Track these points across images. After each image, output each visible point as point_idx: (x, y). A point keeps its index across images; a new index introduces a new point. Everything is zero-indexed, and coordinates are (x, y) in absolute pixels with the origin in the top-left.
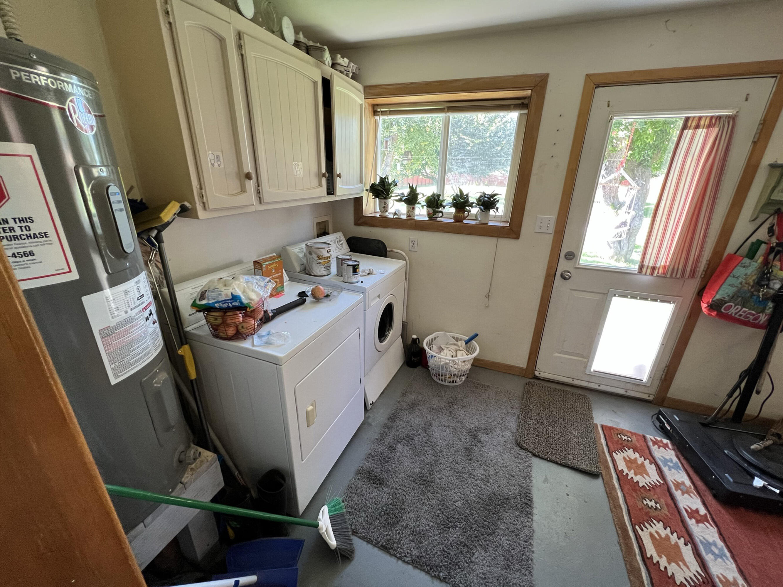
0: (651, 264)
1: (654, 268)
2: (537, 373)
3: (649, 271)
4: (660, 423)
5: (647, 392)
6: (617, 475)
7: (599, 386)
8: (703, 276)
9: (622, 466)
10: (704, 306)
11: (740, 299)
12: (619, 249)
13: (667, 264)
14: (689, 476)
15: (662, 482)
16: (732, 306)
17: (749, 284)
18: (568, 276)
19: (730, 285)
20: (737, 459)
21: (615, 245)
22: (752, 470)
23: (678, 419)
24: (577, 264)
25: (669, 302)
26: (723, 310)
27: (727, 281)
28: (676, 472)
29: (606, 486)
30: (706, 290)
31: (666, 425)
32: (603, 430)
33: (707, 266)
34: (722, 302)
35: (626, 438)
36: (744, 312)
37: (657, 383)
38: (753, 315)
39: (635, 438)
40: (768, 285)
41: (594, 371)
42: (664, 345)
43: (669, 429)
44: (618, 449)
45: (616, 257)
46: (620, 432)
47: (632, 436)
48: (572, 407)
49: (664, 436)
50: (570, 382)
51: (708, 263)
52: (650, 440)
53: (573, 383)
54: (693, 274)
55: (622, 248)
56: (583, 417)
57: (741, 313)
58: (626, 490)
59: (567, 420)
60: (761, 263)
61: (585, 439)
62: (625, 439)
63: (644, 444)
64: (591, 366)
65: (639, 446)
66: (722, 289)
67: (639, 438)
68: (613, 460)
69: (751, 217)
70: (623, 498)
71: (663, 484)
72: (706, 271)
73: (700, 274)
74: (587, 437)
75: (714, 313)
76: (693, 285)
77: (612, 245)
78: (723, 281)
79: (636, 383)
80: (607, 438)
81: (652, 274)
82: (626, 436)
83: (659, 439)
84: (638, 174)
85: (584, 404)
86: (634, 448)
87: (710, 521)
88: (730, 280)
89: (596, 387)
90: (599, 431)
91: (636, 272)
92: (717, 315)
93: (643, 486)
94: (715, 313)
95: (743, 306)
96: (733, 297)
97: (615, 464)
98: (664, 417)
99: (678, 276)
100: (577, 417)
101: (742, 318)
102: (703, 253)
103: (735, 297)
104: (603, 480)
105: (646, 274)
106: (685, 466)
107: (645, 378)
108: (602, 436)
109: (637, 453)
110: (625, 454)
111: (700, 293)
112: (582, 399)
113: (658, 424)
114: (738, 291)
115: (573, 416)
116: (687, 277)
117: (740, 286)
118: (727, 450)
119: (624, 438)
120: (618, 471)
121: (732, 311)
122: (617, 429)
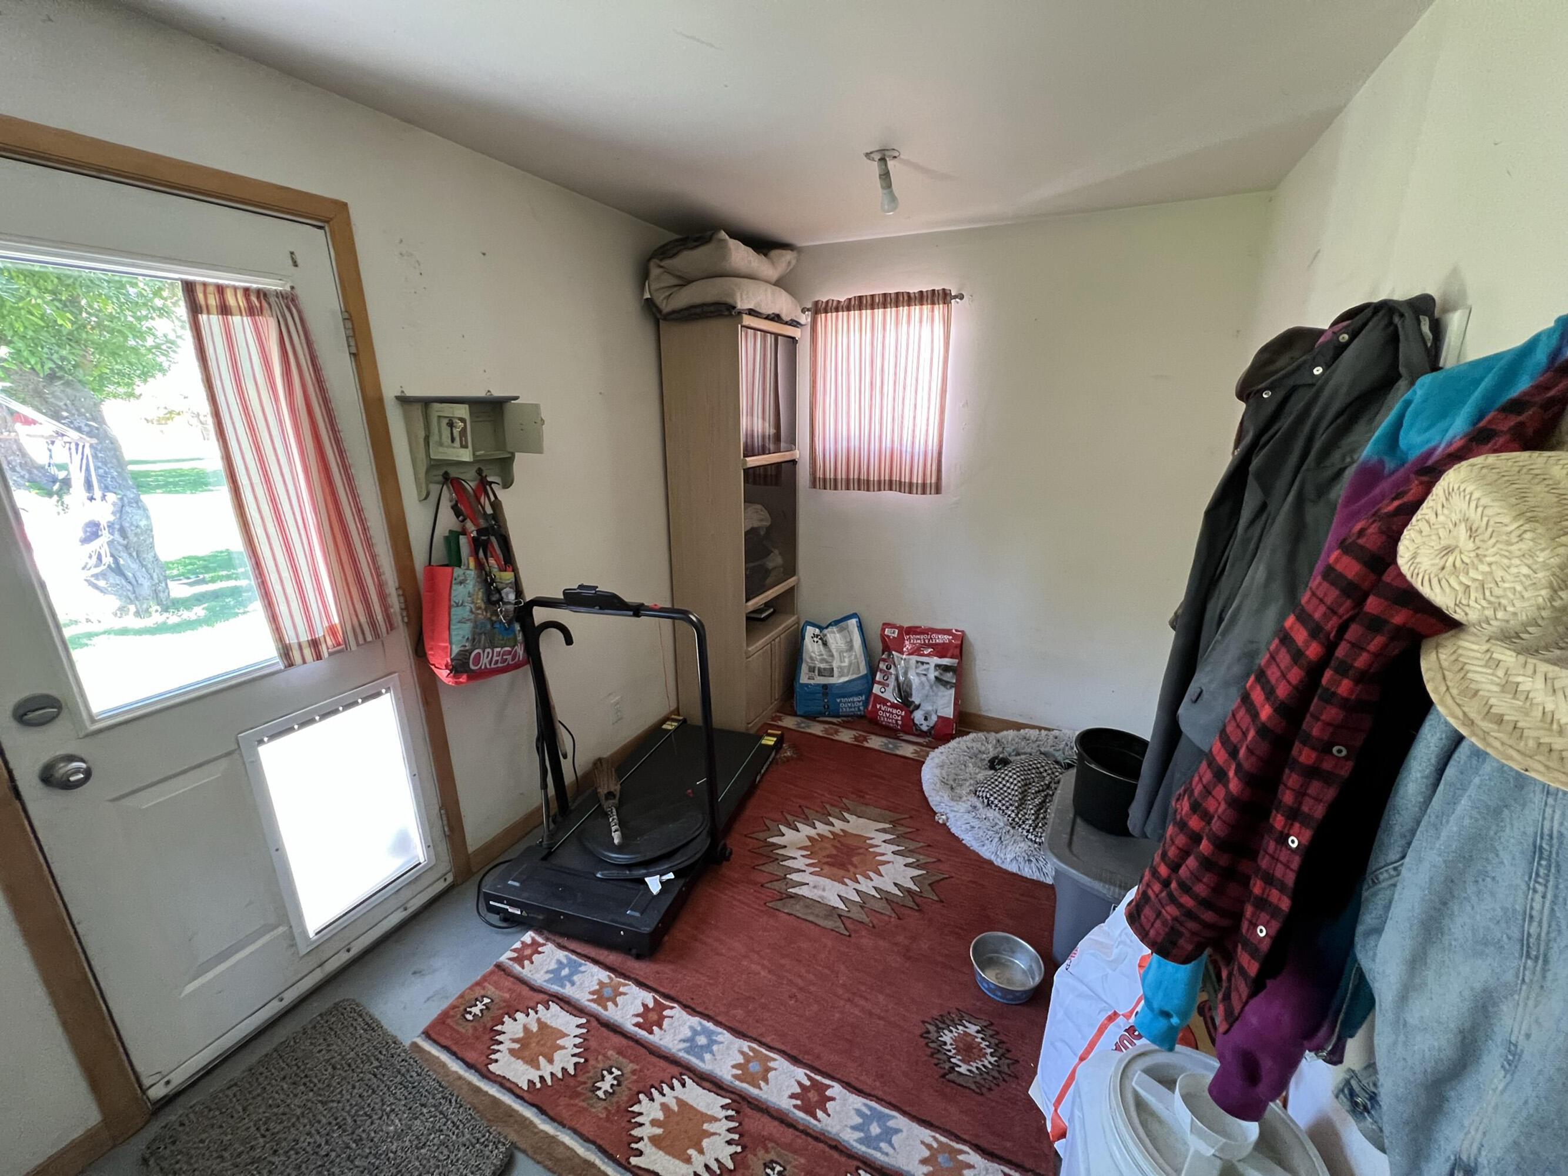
0: (304, 638)
1: (315, 644)
2: (157, 1092)
3: (307, 652)
4: (498, 914)
5: (438, 876)
6: (533, 1105)
7: (348, 950)
8: (406, 620)
9: (522, 1074)
10: (443, 674)
11: (483, 637)
12: (130, 587)
13: (336, 620)
14: (596, 962)
15: (584, 1021)
16: (479, 654)
17: (479, 608)
18: (77, 771)
19: (459, 622)
20: (615, 873)
21: (111, 580)
22: (638, 873)
23: (517, 884)
24: (87, 723)
25: (378, 694)
26: (472, 667)
27: (453, 617)
28: (580, 975)
29: (539, 1158)
30: (428, 644)
31: (510, 910)
32: (436, 1042)
33: (402, 599)
34: (464, 656)
35: (480, 1006)
36: (499, 654)
37: (443, 847)
38: (509, 653)
39: (490, 987)
40: (501, 599)
41: (317, 934)
42: (416, 776)
43: (519, 913)
44: (489, 1048)
45: (132, 608)
46: (462, 1009)
47: (484, 988)
48: (334, 1068)
49: (518, 929)
50: (278, 1009)
51: (401, 592)
52: (511, 963)
53: (285, 1003)
54: (391, 626)
55: (134, 581)
56: (376, 1064)
57: (495, 658)
58: (565, 1114)
59: (349, 1120)
60: (476, 568)
61: (425, 1111)
62: (481, 1011)
63: (508, 983)
64: (304, 932)
65: (507, 995)
66: (453, 633)
67: (495, 978)
68: (503, 1083)
69: (419, 493)
70: (575, 1136)
71: (588, 1021)
72: (406, 608)
73: (400, 618)
74: (424, 1100)
75: (463, 679)
76: (400, 643)
77: (102, 583)
78: (447, 619)
79: (411, 878)
80: (455, 1048)
81: (319, 657)
82: (477, 1000)
83: (518, 945)
84: (61, 404)
85: (351, 1029)
86: (506, 1010)
87: (667, 1003)
88: (457, 613)
89: (344, 957)
90: (429, 1053)
91: (282, 667)
92: (469, 678)
93: (576, 1064)
94: (465, 676)
95: (493, 647)
96: (474, 639)
97: (512, 1086)
98: (500, 900)
99: (369, 638)
100: (362, 1080)
101: (500, 665)
102: (383, 577)
103: (477, 637)
104: (524, 1152)
105: (304, 662)
106: (579, 951)
107: (419, 853)
108: (444, 1057)
109: (519, 1016)
110: (507, 1044)
111: (419, 651)
112: (339, 1020)
113: (495, 919)
114: (475, 627)
115: (354, 1087)
116: (385, 634)
117: (472, 616)
118: (598, 871)
119: (476, 1010)
120: (525, 1095)
121: (484, 661)
122: (453, 1007)
